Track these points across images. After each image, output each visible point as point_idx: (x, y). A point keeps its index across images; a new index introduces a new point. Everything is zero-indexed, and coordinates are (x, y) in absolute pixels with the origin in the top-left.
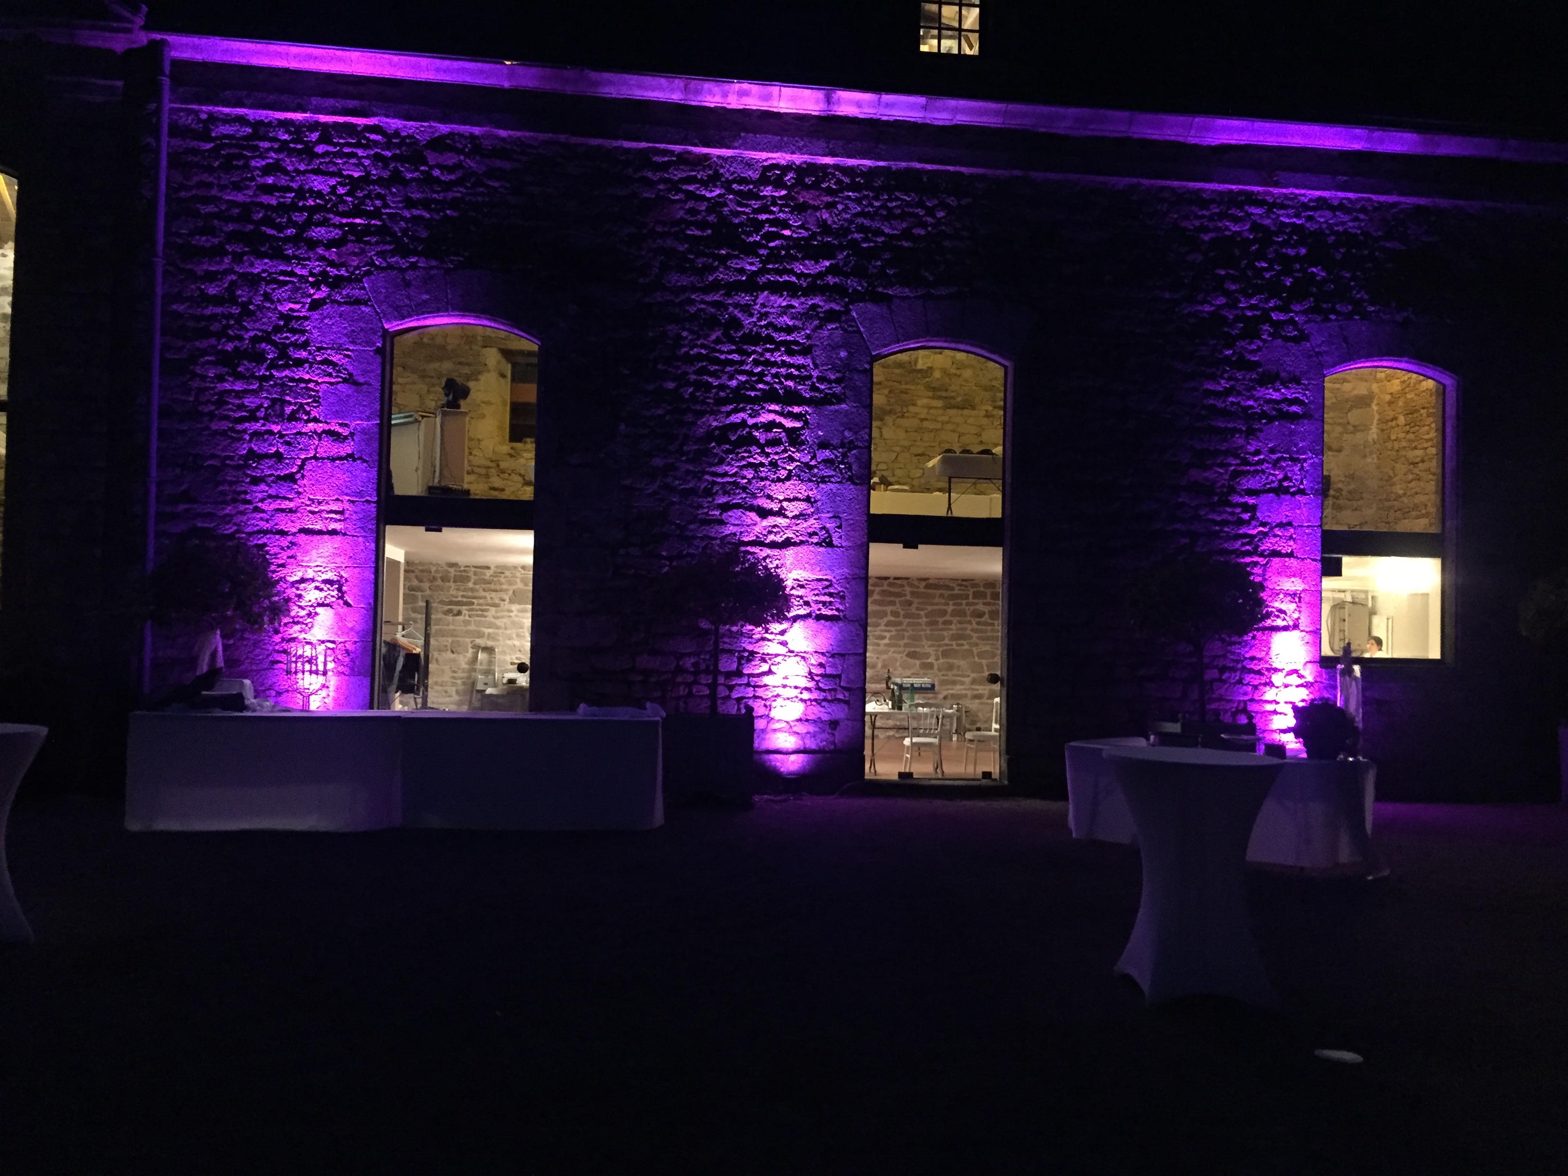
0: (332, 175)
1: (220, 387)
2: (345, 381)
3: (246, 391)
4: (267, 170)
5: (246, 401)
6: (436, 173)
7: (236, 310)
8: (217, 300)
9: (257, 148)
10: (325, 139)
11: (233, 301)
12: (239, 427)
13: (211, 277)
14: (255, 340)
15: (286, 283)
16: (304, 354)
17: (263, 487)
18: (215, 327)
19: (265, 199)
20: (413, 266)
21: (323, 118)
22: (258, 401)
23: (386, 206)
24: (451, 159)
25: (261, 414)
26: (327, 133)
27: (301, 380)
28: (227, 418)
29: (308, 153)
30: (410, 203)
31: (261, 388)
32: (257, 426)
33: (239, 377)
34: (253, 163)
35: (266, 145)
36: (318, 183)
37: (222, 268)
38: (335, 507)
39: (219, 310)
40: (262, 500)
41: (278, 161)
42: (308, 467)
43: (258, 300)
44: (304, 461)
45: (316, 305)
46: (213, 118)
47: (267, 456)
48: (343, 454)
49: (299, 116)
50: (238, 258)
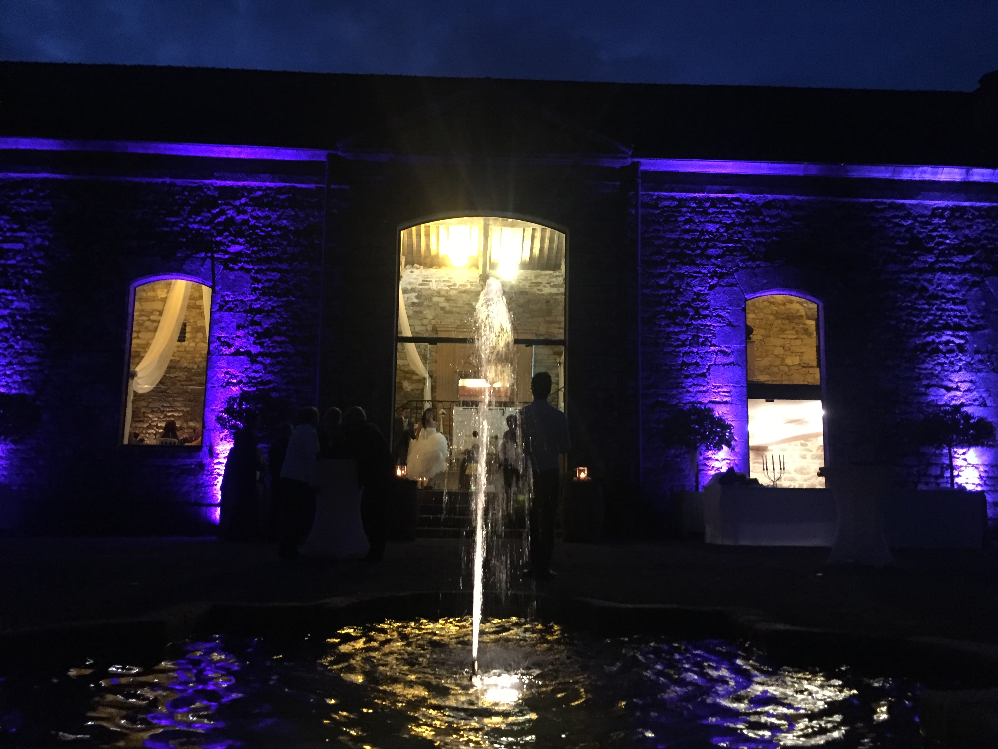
0: (717, 223)
1: (668, 330)
2: (727, 325)
3: (680, 332)
4: (686, 222)
5: (680, 337)
6: (767, 219)
7: (673, 291)
8: (665, 287)
9: (681, 211)
10: (713, 205)
11: (672, 287)
12: (677, 350)
13: (661, 276)
14: (683, 306)
15: (697, 277)
16: (707, 312)
17: (690, 380)
18: (664, 300)
19: (686, 236)
20: (758, 266)
21: (712, 195)
22: (686, 336)
23: (744, 237)
24: (774, 212)
25: (688, 343)
26: (714, 202)
27: (706, 325)
28: (671, 345)
29: (705, 212)
30: (755, 235)
31: (687, 330)
32: (686, 349)
33: (677, 324)
34: (679, 219)
35: (684, 210)
36: (711, 227)
37: (666, 271)
38: (725, 390)
39: (665, 292)
40: (690, 387)
41: (691, 217)
42: (712, 369)
43: (684, 286)
44: (710, 366)
45: (712, 287)
46: (659, 198)
47: (691, 364)
48: (728, 362)
49: (701, 195)
50: (673, 266)
